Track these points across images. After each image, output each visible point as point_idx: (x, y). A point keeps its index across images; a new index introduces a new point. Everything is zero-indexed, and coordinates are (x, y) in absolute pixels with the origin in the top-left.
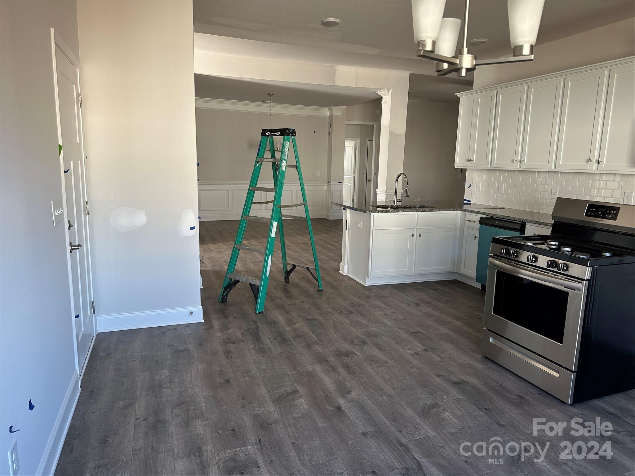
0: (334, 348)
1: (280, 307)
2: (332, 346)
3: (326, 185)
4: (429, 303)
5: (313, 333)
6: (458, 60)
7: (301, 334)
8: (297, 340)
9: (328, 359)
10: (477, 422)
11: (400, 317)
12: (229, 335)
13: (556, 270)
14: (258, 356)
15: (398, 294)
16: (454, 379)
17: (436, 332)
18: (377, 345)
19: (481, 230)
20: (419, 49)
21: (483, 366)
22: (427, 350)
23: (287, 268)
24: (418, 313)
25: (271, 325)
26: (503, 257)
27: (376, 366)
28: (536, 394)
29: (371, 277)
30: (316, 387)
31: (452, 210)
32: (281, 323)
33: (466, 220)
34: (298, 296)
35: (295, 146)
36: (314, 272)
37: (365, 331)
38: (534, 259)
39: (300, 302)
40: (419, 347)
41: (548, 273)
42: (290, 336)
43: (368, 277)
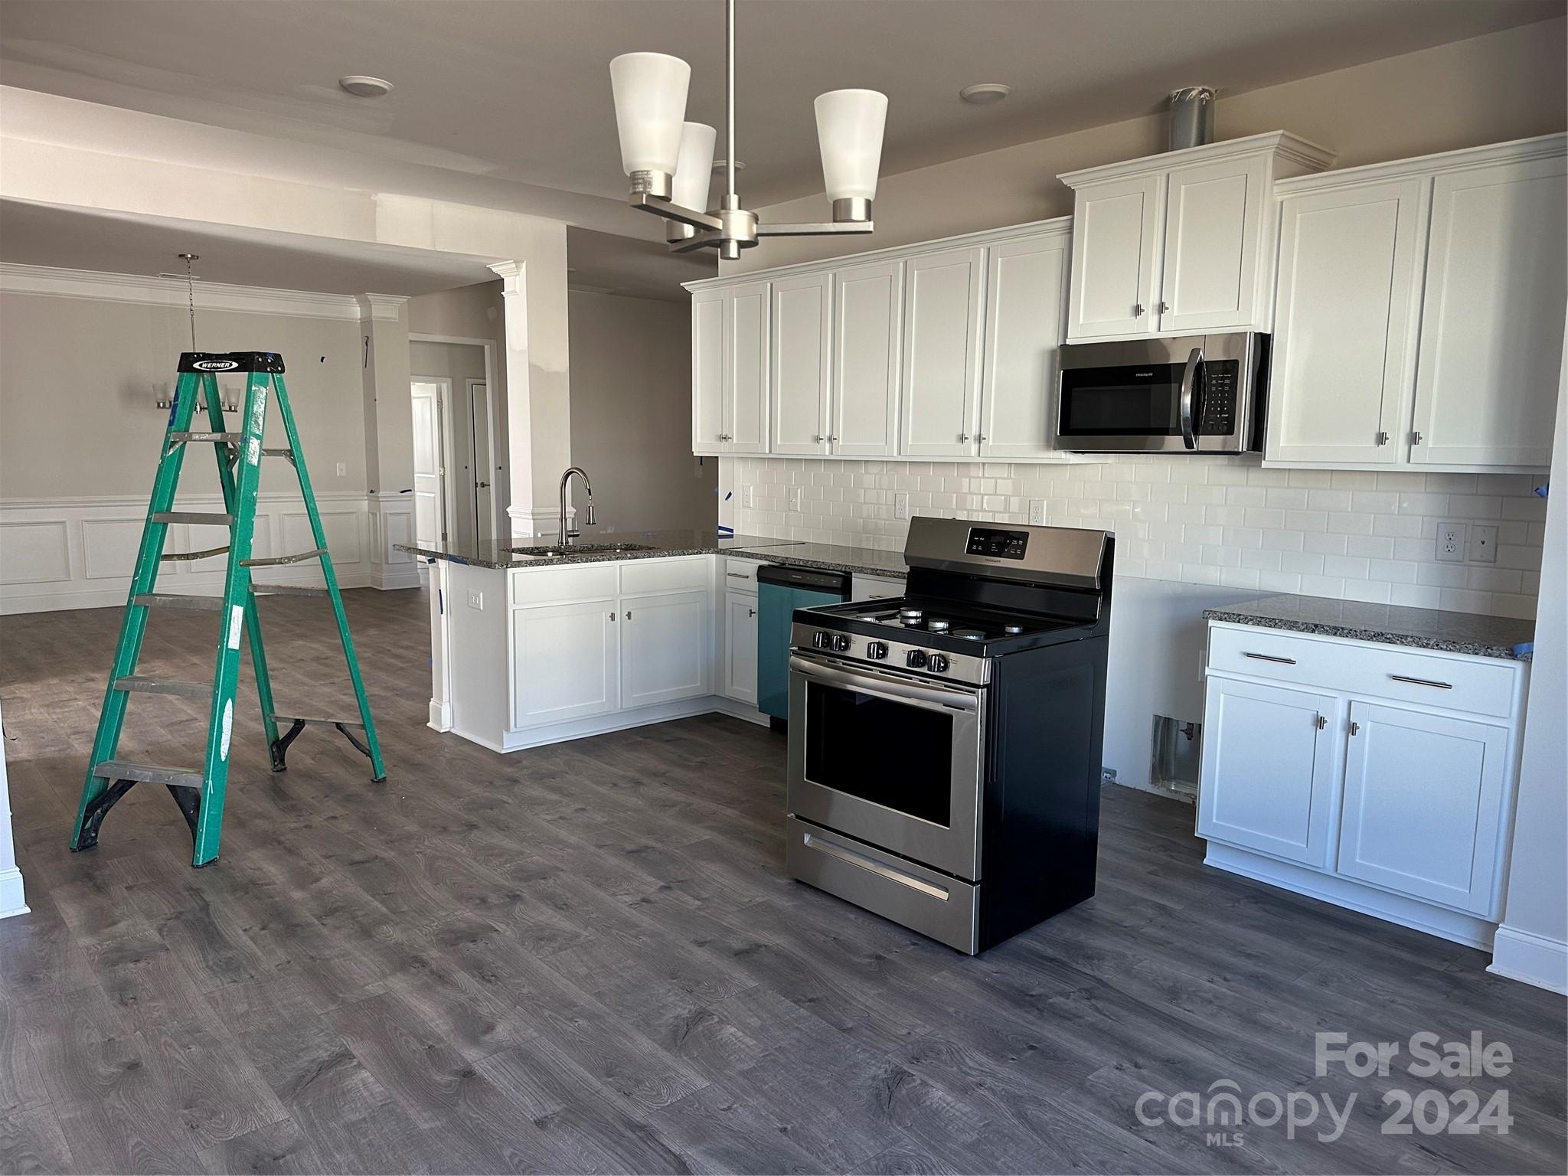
0: (436, 926)
1: (269, 840)
2: (432, 920)
3: (366, 498)
4: (663, 775)
5: (373, 896)
6: (721, 221)
7: (338, 903)
8: (329, 921)
9: (424, 956)
10: (796, 1034)
11: (599, 818)
12: (119, 939)
13: (924, 670)
14: (220, 983)
15: (586, 762)
16: (736, 944)
17: (685, 841)
18: (550, 899)
19: (761, 593)
20: (638, 190)
21: (795, 903)
22: (668, 888)
23: (276, 730)
24: (640, 802)
25: (247, 893)
26: (818, 652)
27: (551, 950)
28: (907, 945)
29: (515, 730)
30: (398, 1032)
31: (697, 553)
32: (277, 882)
33: (729, 574)
34: (315, 802)
35: (283, 400)
36: (359, 734)
37: (512, 868)
38: (881, 652)
39: (325, 820)
40: (651, 885)
41: (911, 679)
42: (306, 914)
43: (508, 729)
